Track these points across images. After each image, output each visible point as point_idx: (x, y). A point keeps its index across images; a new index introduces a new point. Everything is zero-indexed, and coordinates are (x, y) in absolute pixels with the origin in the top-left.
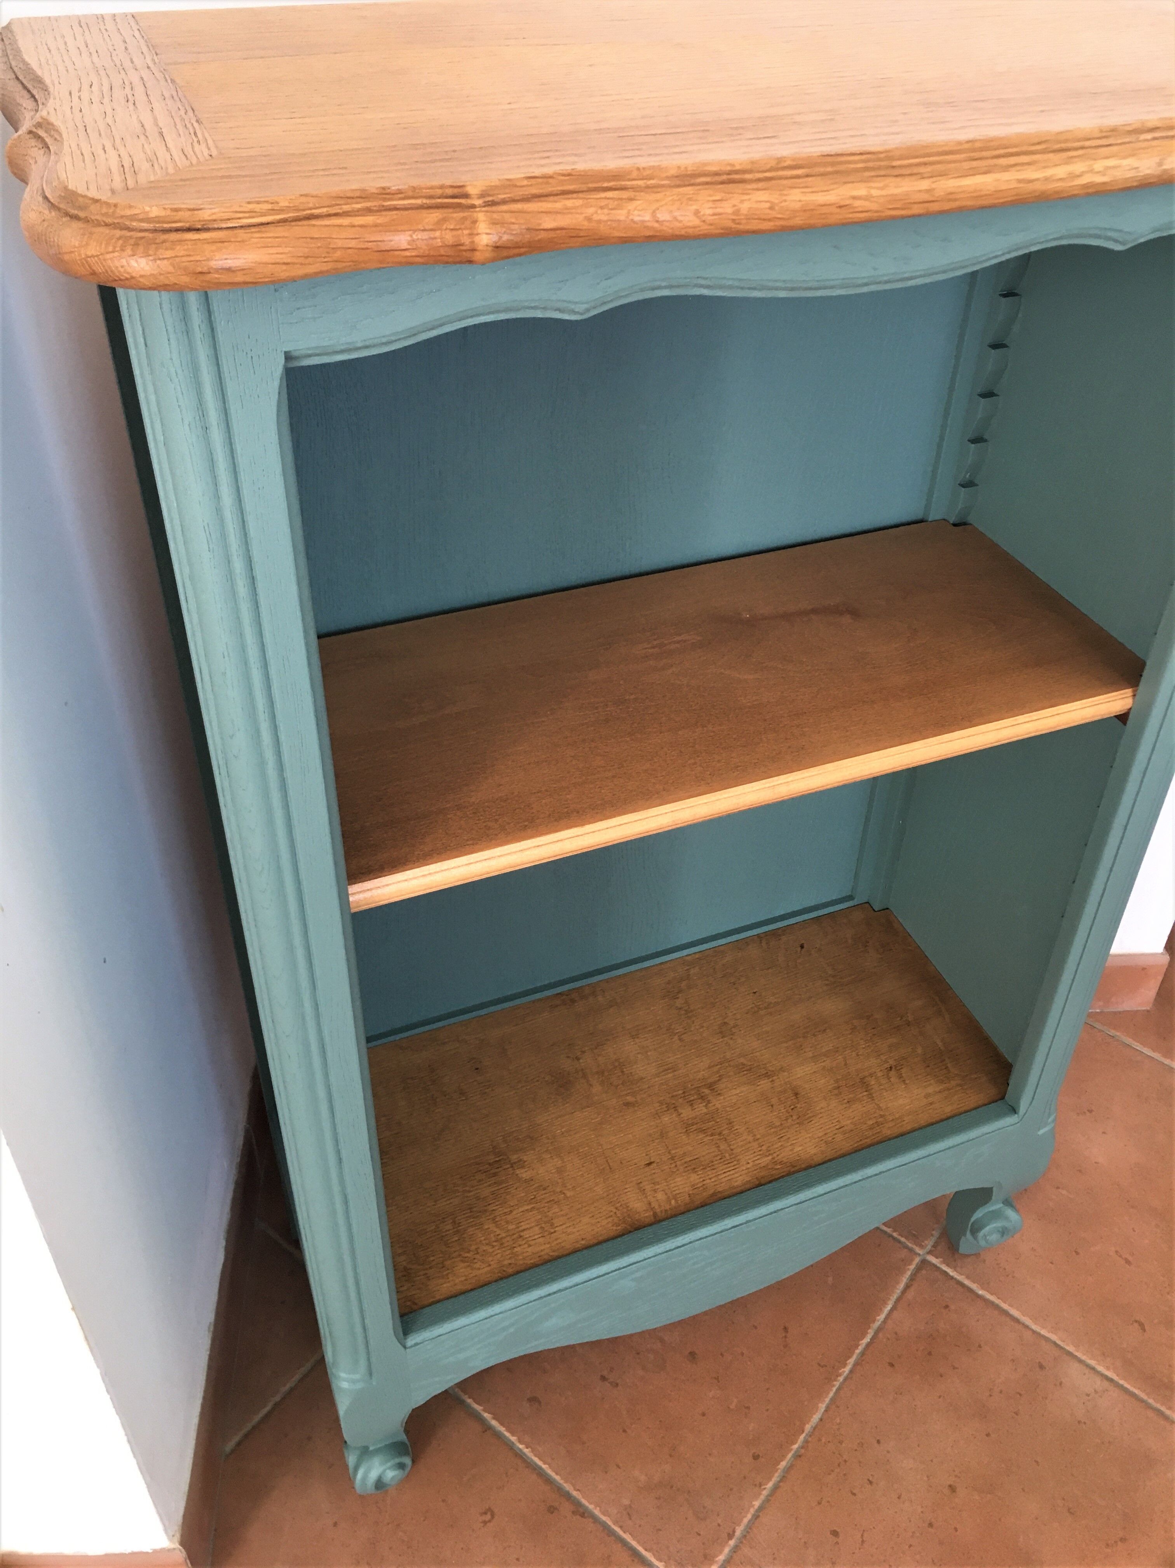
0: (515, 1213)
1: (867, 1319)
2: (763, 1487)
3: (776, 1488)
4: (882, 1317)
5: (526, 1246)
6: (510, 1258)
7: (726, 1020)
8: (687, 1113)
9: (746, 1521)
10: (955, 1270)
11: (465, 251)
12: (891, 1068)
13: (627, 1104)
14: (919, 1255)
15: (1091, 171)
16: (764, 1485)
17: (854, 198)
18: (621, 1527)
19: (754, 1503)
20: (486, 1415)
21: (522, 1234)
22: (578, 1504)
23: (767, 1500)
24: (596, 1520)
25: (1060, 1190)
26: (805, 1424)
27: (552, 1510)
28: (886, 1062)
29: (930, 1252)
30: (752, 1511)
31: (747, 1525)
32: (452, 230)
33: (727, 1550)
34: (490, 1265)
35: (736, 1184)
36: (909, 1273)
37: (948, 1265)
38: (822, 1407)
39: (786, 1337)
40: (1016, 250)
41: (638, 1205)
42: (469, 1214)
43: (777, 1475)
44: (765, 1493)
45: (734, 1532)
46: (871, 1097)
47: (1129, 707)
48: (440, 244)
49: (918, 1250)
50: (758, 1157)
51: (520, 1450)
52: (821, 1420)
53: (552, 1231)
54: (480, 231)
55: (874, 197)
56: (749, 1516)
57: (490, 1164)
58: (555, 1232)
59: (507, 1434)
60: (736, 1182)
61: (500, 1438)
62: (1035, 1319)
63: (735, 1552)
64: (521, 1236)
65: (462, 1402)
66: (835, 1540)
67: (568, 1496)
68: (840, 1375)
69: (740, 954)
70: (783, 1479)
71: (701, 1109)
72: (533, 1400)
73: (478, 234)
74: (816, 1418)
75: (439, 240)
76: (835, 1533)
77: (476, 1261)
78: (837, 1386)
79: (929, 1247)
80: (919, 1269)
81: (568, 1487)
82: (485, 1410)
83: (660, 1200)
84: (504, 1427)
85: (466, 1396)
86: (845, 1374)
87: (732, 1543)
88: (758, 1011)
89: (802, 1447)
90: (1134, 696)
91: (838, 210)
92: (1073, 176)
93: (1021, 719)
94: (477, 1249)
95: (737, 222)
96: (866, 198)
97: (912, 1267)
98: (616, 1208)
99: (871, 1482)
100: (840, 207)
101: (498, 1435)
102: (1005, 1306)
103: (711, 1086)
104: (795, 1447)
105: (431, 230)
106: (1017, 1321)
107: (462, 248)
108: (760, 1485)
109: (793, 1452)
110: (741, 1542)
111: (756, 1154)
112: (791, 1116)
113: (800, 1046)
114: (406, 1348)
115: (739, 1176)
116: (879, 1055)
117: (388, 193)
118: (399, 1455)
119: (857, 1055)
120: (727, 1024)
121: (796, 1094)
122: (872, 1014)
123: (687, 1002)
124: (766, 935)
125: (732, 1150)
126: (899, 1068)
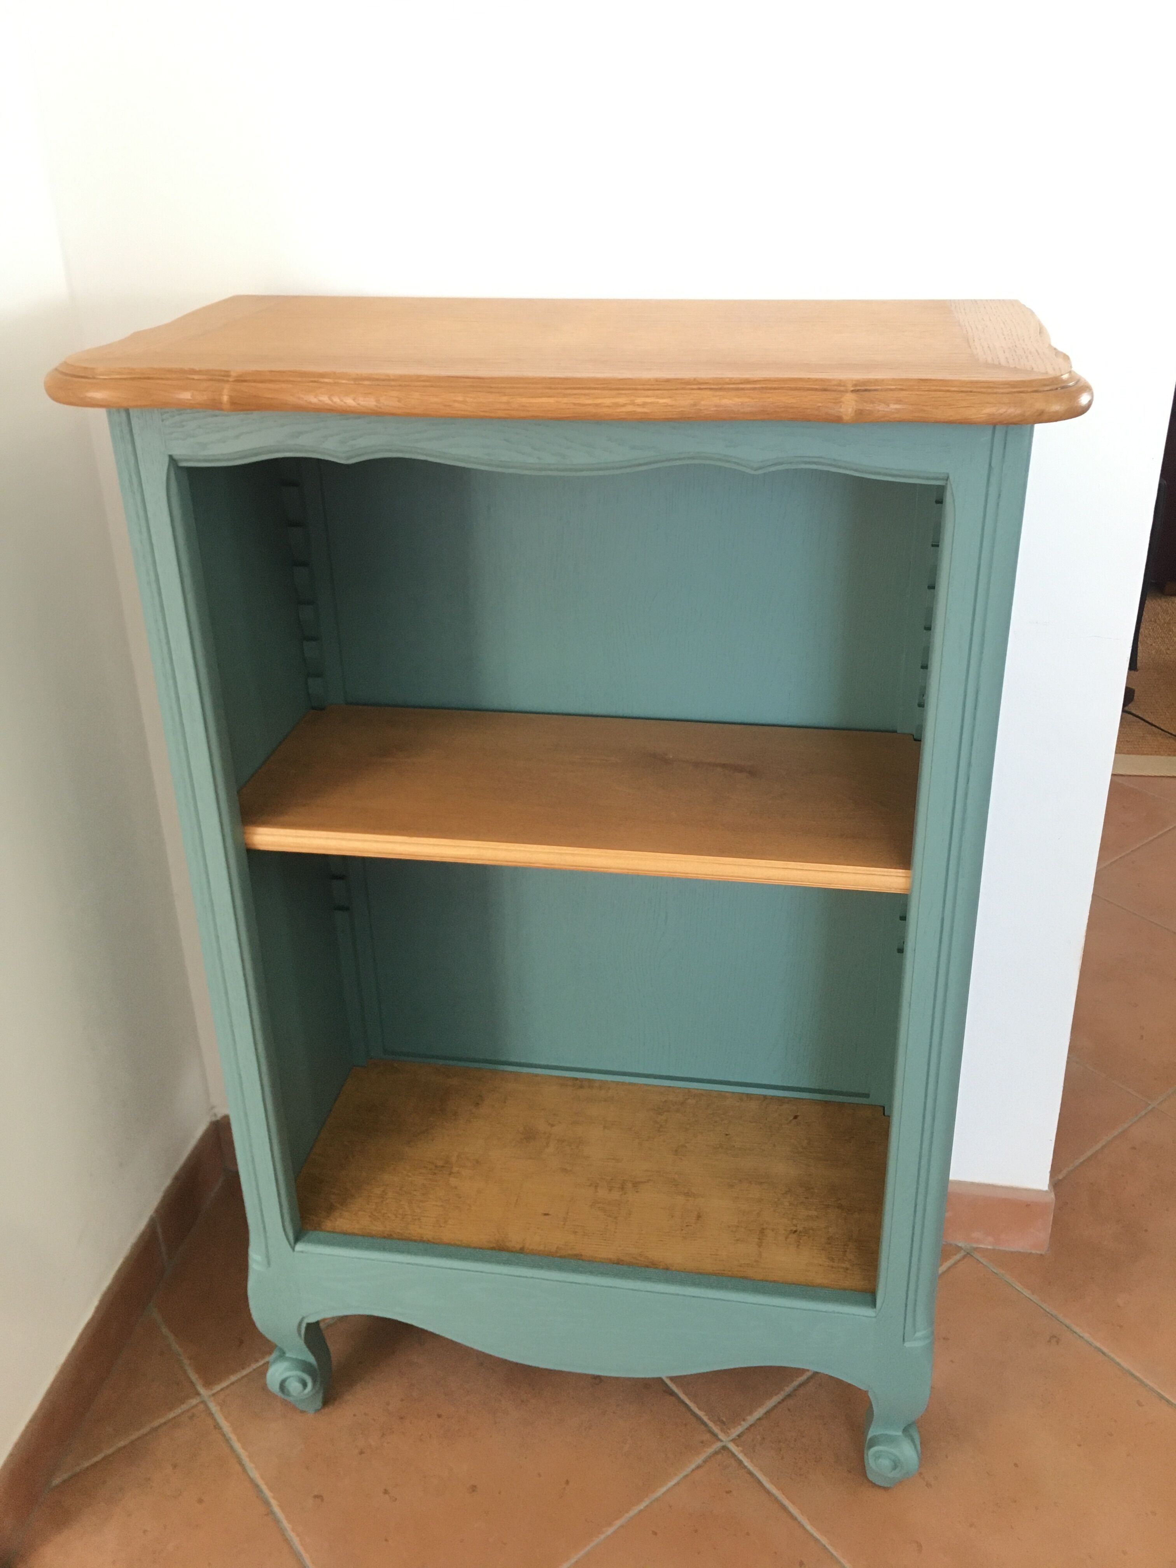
0: (428, 1203)
5: (418, 1226)
6: (402, 1229)
7: (687, 1145)
8: (602, 1193)
12: (795, 1231)
13: (564, 1170)
15: (633, 404)
17: (455, 401)
21: (421, 1218)
28: (795, 1225)
32: (212, 391)
34: (385, 1227)
41: (515, 1238)
42: (397, 1191)
46: (760, 1245)
47: (906, 888)
48: (206, 398)
50: (632, 1246)
53: (443, 1225)
54: (224, 393)
58: (444, 1227)
64: (419, 1219)
69: (738, 1104)
71: (616, 1195)
73: (223, 395)
77: (378, 1219)
83: (534, 1241)
88: (718, 1148)
90: (909, 878)
92: (617, 405)
94: (384, 1213)
96: (464, 402)
98: (498, 1231)
103: (636, 1185)
105: (203, 391)
111: (631, 1243)
112: (682, 1230)
113: (731, 1186)
114: (293, 1249)
115: (606, 1252)
116: (793, 1219)
117: (193, 372)
118: (304, 1371)
119: (774, 1211)
120: (686, 1147)
121: (699, 1217)
122: (813, 1188)
123: (666, 1121)
124: (773, 1098)
125: (615, 1232)
126: (803, 1234)
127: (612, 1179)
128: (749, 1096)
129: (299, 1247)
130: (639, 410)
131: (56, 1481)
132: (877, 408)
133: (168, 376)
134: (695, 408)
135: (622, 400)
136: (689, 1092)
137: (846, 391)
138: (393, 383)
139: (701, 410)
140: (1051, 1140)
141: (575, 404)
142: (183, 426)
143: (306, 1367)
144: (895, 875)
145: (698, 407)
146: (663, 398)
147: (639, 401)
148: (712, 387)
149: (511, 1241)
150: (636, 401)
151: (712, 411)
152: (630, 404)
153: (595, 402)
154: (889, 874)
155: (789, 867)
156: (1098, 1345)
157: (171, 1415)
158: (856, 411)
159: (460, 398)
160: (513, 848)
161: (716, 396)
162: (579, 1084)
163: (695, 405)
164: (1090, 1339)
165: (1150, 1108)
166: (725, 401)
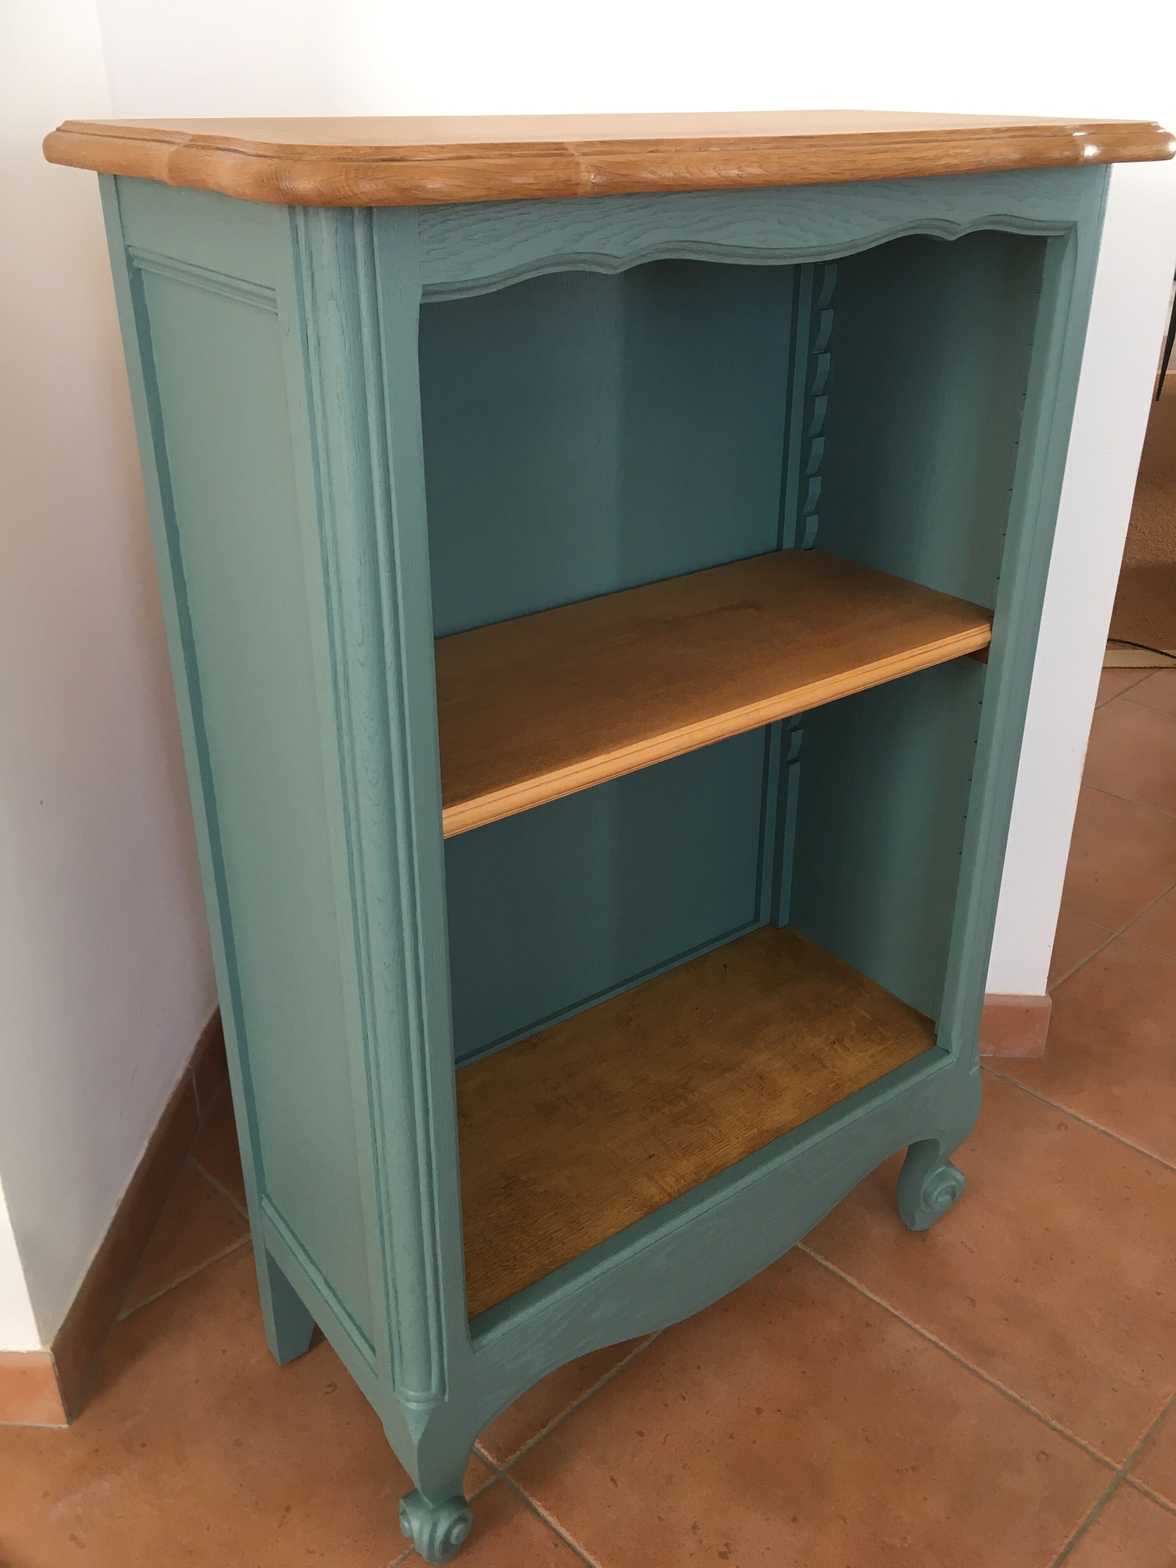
0: (540, 1221)
5: (560, 1245)
6: (549, 1258)
7: (679, 1034)
8: (669, 1111)
11: (572, 185)
12: (834, 1042)
13: (614, 1116)
21: (554, 1236)
28: (828, 1038)
32: (563, 169)
34: (531, 1267)
35: (733, 1156)
40: (887, 236)
41: (652, 1191)
42: (497, 1231)
46: (825, 1067)
47: (987, 641)
48: (555, 180)
50: (745, 1132)
53: (581, 1227)
54: (582, 170)
57: (503, 1188)
58: (583, 1227)
60: (732, 1154)
64: (553, 1238)
69: (673, 982)
71: (681, 1105)
73: (581, 172)
75: (554, 177)
77: (517, 1267)
83: (671, 1183)
88: (704, 1022)
90: (991, 630)
93: (917, 651)
94: (514, 1257)
98: (633, 1197)
103: (684, 1086)
105: (548, 170)
107: (570, 183)
111: (742, 1130)
113: (750, 1042)
114: (474, 1351)
116: (821, 1034)
119: (803, 1037)
125: (720, 1131)
126: (841, 1040)
127: (662, 1096)
131: (121, 1317)
140: (1050, 946)
142: (445, 241)
156: (1103, 1128)
157: (229, 1249)
164: (1096, 1124)
165: (1114, 936)
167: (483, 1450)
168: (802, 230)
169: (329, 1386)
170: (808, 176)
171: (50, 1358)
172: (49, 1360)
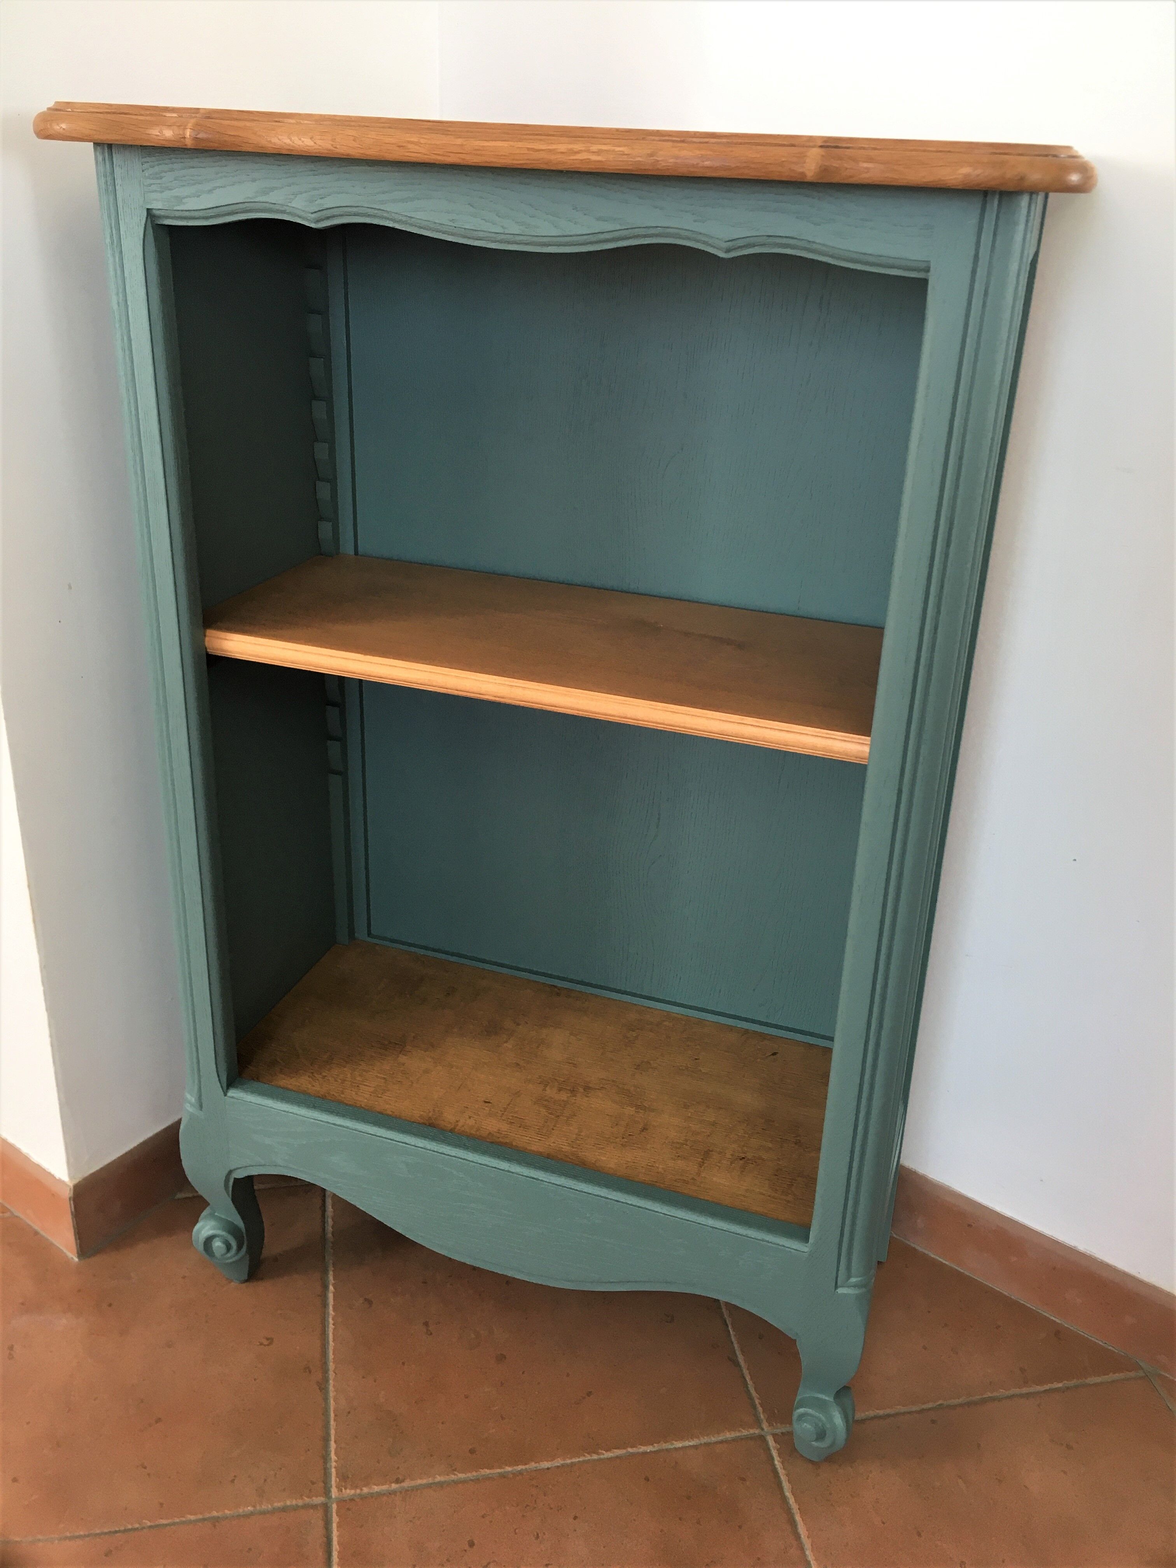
1: (665, 1437)
2: (456, 1473)
3: (464, 1482)
4: (679, 1444)
5: (355, 1093)
6: (338, 1092)
7: (651, 1061)
8: (550, 1092)
9: (419, 1482)
10: (783, 1463)
12: (743, 1158)
13: (518, 1066)
14: (762, 1429)
15: (588, 151)
16: (458, 1472)
17: (409, 142)
18: (336, 1416)
19: (437, 1476)
20: (331, 1288)
22: (326, 1380)
23: (448, 1484)
24: (326, 1399)
25: (960, 1481)
26: (532, 1461)
27: (308, 1370)
28: (745, 1153)
29: (774, 1435)
30: (430, 1480)
31: (417, 1486)
33: (385, 1487)
34: (322, 1088)
36: (738, 1434)
37: (780, 1455)
38: (558, 1462)
39: (584, 1398)
43: (474, 1474)
44: (453, 1477)
45: (403, 1481)
46: (701, 1165)
49: (765, 1425)
50: (566, 1144)
51: (328, 1322)
52: (548, 1469)
53: (380, 1096)
55: (422, 144)
56: (424, 1481)
57: (390, 1042)
59: (331, 1308)
61: (325, 1307)
62: (815, 1548)
63: (390, 1494)
64: (358, 1087)
65: (325, 1272)
66: (467, 1547)
67: (325, 1371)
68: (598, 1454)
69: (717, 1033)
70: (477, 1480)
71: (564, 1096)
72: (369, 1302)
74: (545, 1465)
76: (471, 1544)
77: (317, 1081)
78: (587, 1459)
79: (778, 1431)
80: (751, 1438)
81: (331, 1366)
82: (334, 1285)
83: (467, 1124)
84: (334, 1302)
85: (333, 1269)
86: (602, 1457)
87: (394, 1486)
88: (683, 1070)
89: (514, 1474)
91: (397, 149)
94: (325, 1076)
95: (335, 146)
97: (745, 1433)
99: (537, 1537)
100: (399, 146)
101: (325, 1305)
102: (798, 1518)
103: (587, 1090)
104: (509, 1469)
106: (798, 1537)
108: (455, 1470)
109: (502, 1470)
110: (401, 1492)
111: (566, 1142)
112: (623, 1138)
113: (686, 1106)
114: (225, 1095)
115: (537, 1145)
116: (744, 1146)
117: (167, 109)
118: (229, 1232)
119: (726, 1136)
120: (650, 1063)
121: (644, 1129)
122: (774, 1121)
123: (637, 1037)
124: (755, 1032)
125: (553, 1129)
126: (750, 1162)
127: (564, 1081)
128: (731, 1028)
129: (232, 1093)
130: (594, 158)
132: (845, 165)
133: (143, 112)
134: (652, 158)
135: (577, 147)
136: (668, 1016)
137: (814, 147)
138: (353, 124)
139: (658, 161)
141: (528, 149)
142: (161, 178)
143: (233, 1230)
144: (858, 741)
145: (655, 158)
146: (619, 146)
147: (594, 148)
148: (674, 139)
149: (444, 1121)
150: (591, 148)
151: (670, 163)
152: (585, 151)
153: (549, 148)
154: (850, 740)
155: (745, 722)
158: (820, 167)
159: (415, 139)
160: (465, 676)
161: (676, 147)
162: (556, 991)
163: (651, 155)
166: (684, 153)
167: (333, 1470)
168: (499, 217)
169: (268, 1339)
170: (407, 154)
171: (68, 1192)
172: (67, 1193)
